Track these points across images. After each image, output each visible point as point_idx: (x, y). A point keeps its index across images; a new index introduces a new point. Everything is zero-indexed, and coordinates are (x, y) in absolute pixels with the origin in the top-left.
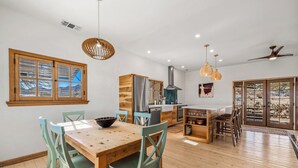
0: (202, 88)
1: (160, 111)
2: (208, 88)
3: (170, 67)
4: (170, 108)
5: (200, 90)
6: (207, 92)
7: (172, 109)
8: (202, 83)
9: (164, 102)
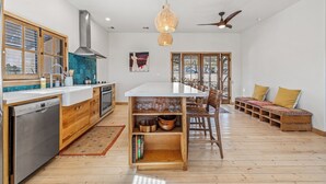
0: (135, 58)
1: (57, 106)
2: (142, 59)
3: (81, 12)
4: (85, 92)
5: (131, 61)
6: (141, 63)
7: (90, 96)
8: (135, 51)
9: (69, 80)
